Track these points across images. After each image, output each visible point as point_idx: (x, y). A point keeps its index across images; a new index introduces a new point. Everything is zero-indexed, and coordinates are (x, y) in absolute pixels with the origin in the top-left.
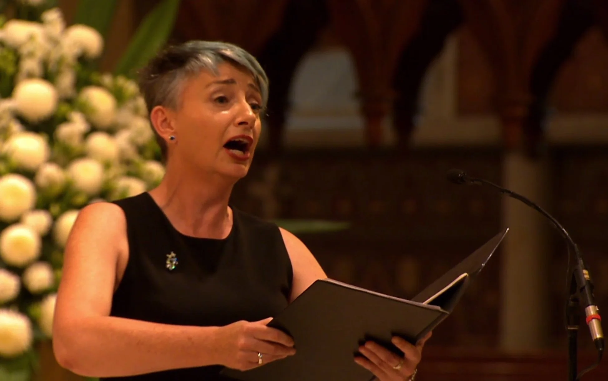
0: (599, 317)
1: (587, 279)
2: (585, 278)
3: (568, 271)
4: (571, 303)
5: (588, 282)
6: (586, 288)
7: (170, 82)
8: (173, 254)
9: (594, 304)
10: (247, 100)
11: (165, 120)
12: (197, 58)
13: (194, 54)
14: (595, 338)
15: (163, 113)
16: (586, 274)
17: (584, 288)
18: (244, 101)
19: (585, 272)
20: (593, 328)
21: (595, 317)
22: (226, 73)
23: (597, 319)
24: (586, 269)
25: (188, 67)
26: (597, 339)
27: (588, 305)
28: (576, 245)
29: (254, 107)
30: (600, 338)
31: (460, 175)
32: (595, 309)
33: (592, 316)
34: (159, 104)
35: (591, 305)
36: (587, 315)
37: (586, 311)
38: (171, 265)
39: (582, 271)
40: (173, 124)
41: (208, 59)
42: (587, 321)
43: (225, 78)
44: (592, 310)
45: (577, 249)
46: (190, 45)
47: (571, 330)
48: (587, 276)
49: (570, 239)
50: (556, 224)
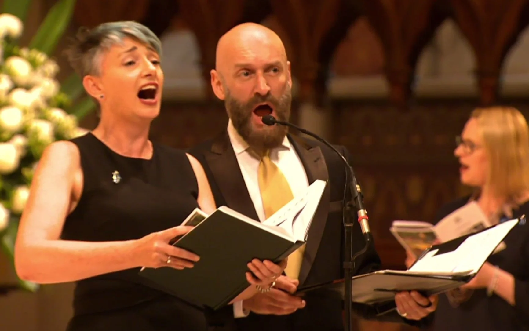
0: (367, 218)
1: (359, 191)
2: (357, 191)
3: (346, 186)
4: (348, 208)
5: (360, 193)
6: (359, 198)
7: (91, 58)
8: (116, 172)
9: (364, 209)
10: (148, 58)
11: (94, 85)
12: (107, 38)
13: (104, 35)
14: (364, 232)
15: (92, 80)
16: (358, 188)
17: (357, 197)
18: (146, 60)
19: (358, 186)
20: (362, 225)
21: (364, 217)
22: (130, 44)
23: (366, 219)
24: (358, 184)
25: (102, 45)
26: (365, 233)
27: (360, 209)
28: (351, 167)
29: (154, 63)
30: (368, 233)
31: (271, 119)
32: (364, 212)
33: (362, 217)
34: (87, 74)
35: (362, 209)
36: (359, 216)
37: (358, 212)
38: (116, 178)
39: (356, 186)
40: (100, 86)
41: (115, 36)
42: (359, 220)
43: (129, 48)
44: (362, 213)
45: (352, 170)
46: (101, 28)
47: (347, 227)
48: (359, 189)
49: (347, 163)
50: (338, 153)
